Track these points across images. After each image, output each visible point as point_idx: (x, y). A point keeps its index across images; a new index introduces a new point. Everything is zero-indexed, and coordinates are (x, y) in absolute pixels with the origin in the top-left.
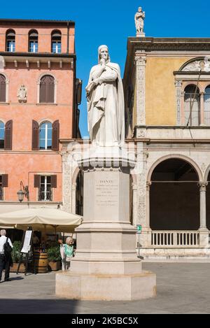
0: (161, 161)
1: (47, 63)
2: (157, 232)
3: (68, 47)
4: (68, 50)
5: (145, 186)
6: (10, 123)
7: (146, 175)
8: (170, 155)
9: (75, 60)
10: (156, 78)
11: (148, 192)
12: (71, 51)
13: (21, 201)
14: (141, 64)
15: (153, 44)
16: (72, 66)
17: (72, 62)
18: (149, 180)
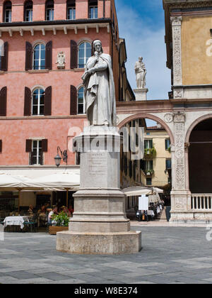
0: (199, 121)
1: (84, 29)
2: (197, 195)
3: (104, 11)
4: (104, 15)
5: (183, 147)
6: (49, 89)
7: (184, 136)
8: (209, 114)
9: (110, 25)
10: (193, 37)
11: (187, 154)
12: (108, 15)
13: (58, 165)
14: (176, 24)
15: (188, 4)
16: (108, 31)
17: (108, 27)
18: (187, 141)
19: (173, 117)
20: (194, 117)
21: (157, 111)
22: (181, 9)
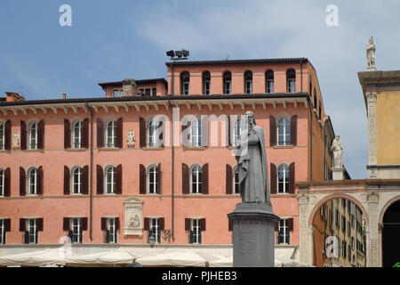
1: (283, 104)
3: (302, 85)
4: (302, 89)
5: (377, 228)
10: (387, 115)
11: (381, 235)
12: (306, 90)
14: (372, 100)
15: (382, 79)
16: (306, 106)
17: (306, 102)
18: (381, 222)
19: (368, 197)
20: (387, 197)
21: (353, 191)
22: (376, 85)
